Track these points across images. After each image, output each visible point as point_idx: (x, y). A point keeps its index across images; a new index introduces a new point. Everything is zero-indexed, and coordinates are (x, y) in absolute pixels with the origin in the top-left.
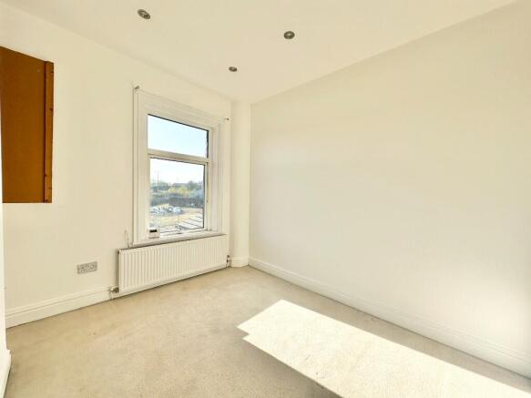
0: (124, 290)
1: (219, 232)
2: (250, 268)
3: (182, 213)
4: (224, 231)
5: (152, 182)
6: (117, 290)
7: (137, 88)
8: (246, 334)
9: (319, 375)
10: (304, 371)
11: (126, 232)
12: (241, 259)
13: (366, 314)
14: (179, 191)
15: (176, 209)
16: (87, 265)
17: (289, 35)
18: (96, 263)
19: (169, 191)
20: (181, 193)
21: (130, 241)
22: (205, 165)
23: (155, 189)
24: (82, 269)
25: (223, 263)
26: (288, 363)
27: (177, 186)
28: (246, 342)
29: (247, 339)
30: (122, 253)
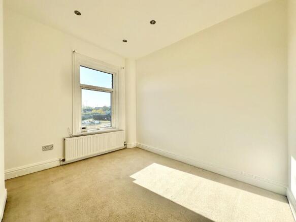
0: (68, 160)
1: (120, 129)
2: (137, 148)
3: (100, 123)
4: (122, 129)
5: (82, 107)
6: (64, 160)
7: (74, 52)
8: (135, 180)
9: (173, 197)
10: (165, 196)
11: (69, 128)
12: (132, 144)
13: (199, 168)
14: (98, 112)
15: (96, 122)
16: (47, 146)
17: (153, 22)
18: (53, 145)
19: (93, 112)
20: (99, 113)
21: (71, 133)
22: (111, 92)
23: (85, 111)
24: (45, 148)
25: (122, 146)
26: (157, 193)
27: (96, 109)
28: (134, 183)
29: (134, 182)
30: (67, 140)
